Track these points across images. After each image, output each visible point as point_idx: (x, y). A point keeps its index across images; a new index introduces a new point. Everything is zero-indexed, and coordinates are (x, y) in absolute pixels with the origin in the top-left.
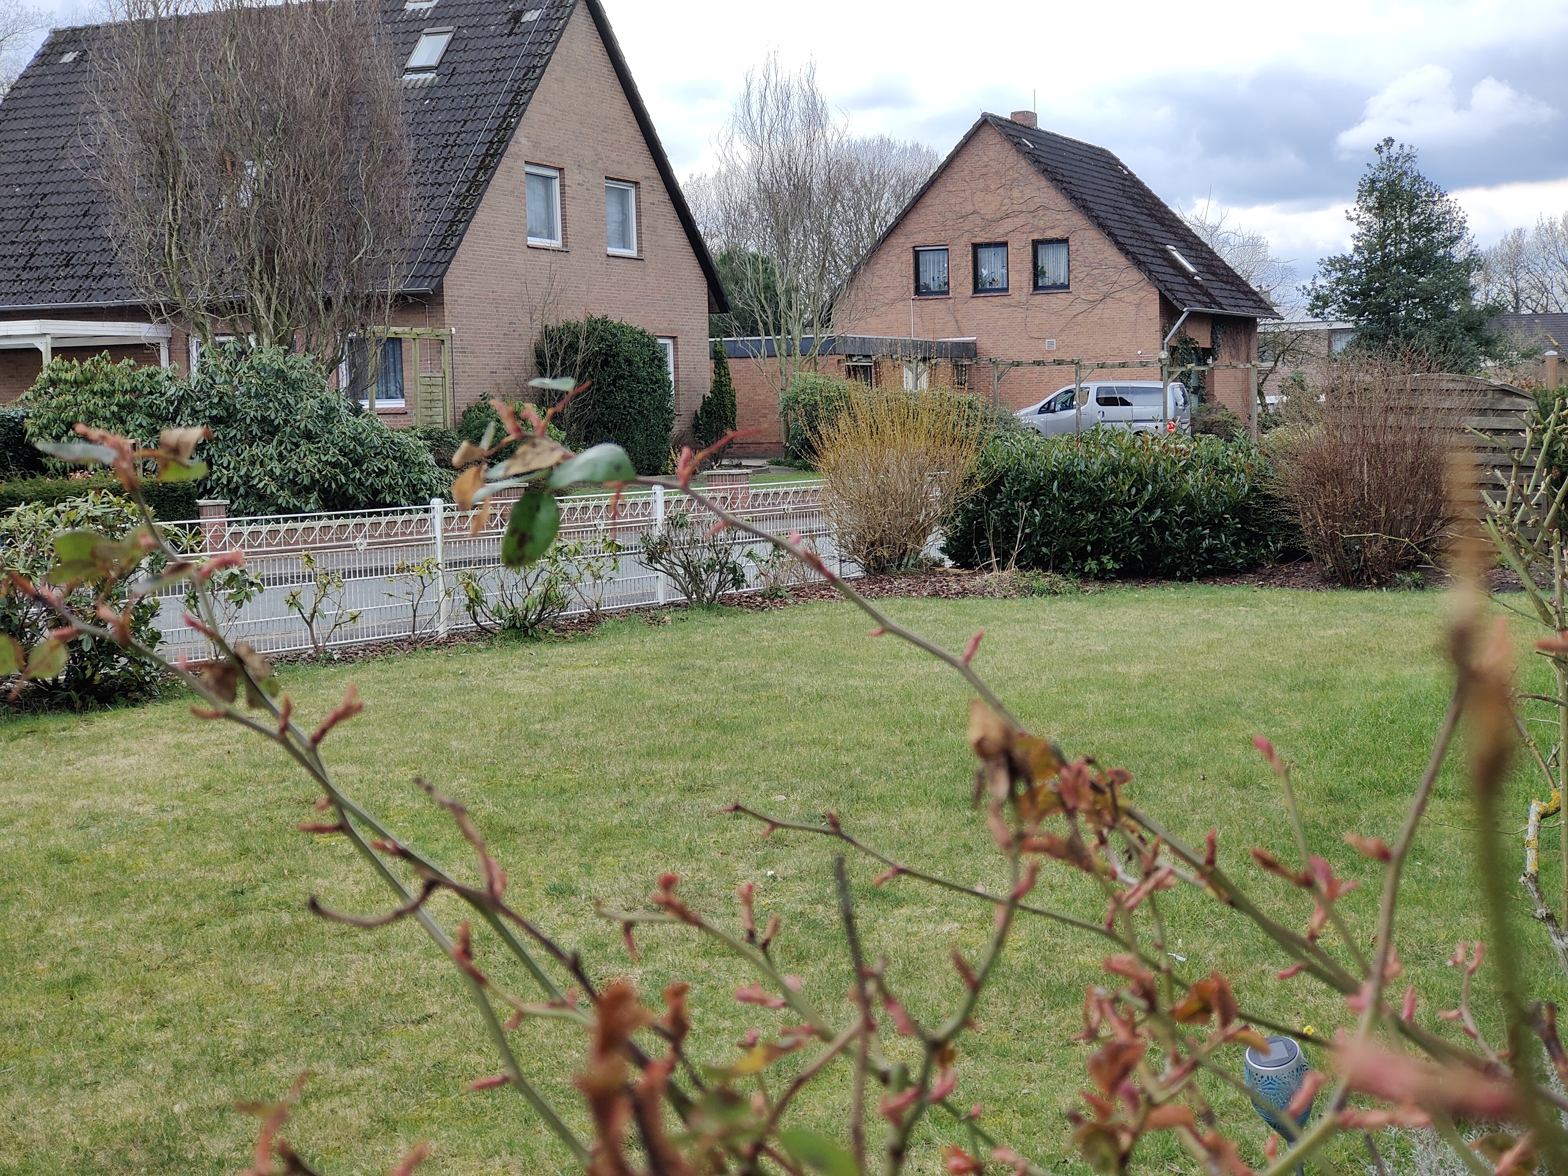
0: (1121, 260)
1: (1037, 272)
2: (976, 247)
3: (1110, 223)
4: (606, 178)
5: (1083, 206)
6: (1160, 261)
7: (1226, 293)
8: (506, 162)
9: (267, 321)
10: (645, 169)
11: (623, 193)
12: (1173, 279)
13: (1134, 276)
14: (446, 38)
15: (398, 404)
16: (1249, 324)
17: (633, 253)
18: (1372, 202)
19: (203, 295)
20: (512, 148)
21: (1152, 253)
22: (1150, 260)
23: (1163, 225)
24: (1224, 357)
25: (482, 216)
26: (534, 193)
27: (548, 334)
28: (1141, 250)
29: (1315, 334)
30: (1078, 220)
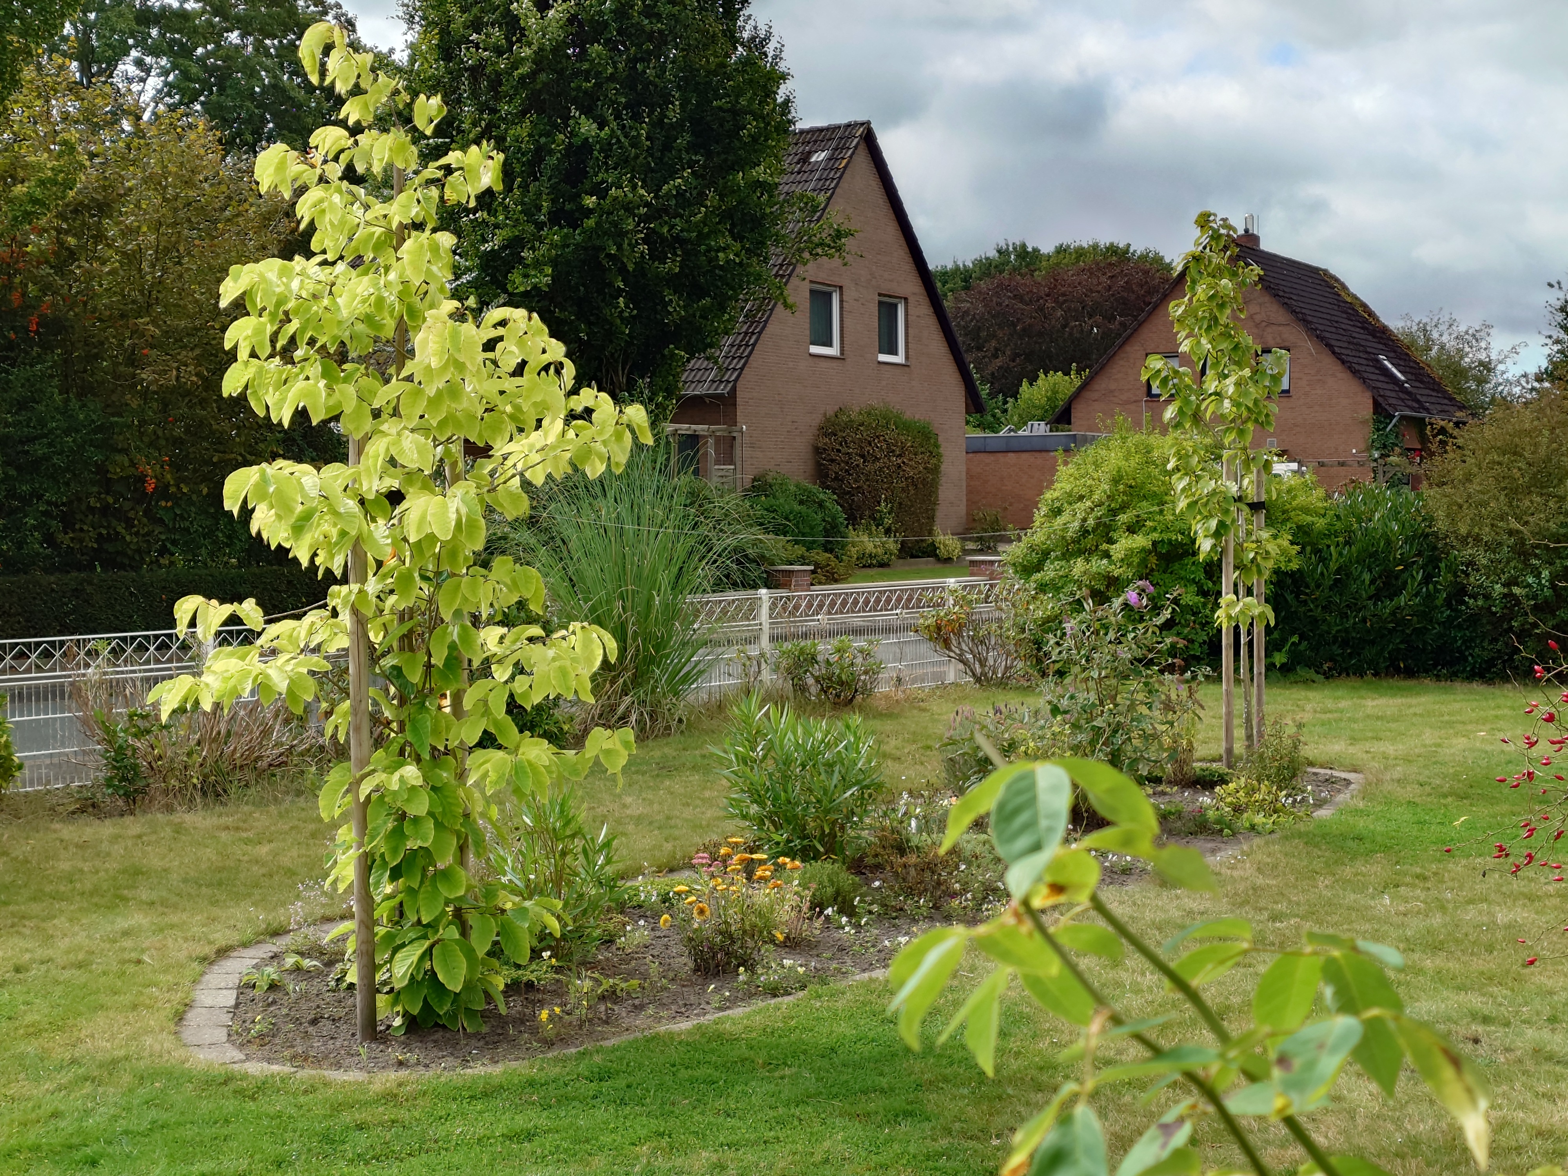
0: (1338, 368)
3: (1327, 335)
4: (880, 295)
5: (1303, 320)
6: (1372, 370)
7: (1433, 400)
8: (793, 282)
10: (913, 286)
11: (893, 307)
12: (1385, 386)
13: (1350, 383)
17: (900, 359)
21: (1364, 362)
22: (1363, 368)
23: (1374, 337)
25: (772, 327)
26: (817, 310)
28: (1355, 360)
30: (1298, 331)
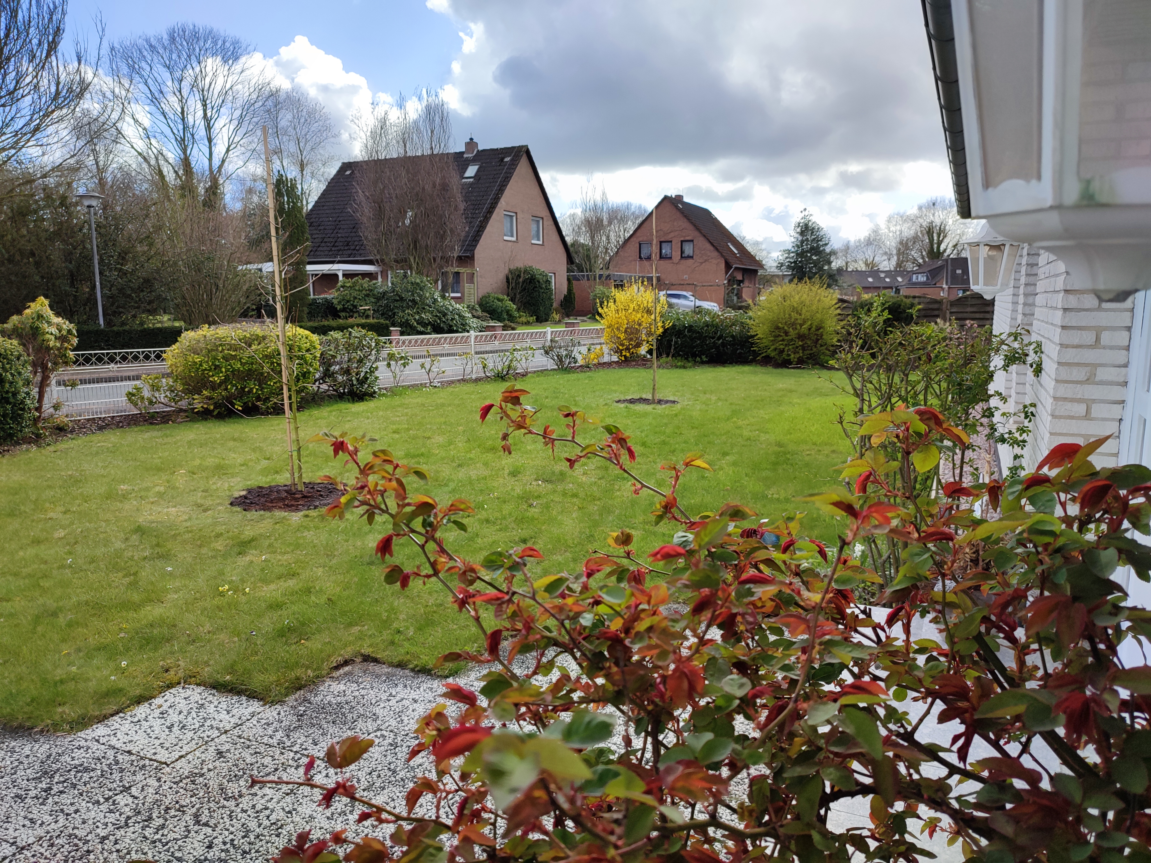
0: (712, 248)
1: (682, 252)
2: (661, 242)
3: (708, 235)
4: (532, 216)
5: (698, 229)
6: (725, 249)
7: (748, 261)
8: (497, 210)
9: (414, 266)
10: (546, 213)
11: (538, 222)
12: (730, 255)
13: (716, 254)
14: (477, 167)
15: (459, 295)
16: (756, 271)
17: (540, 242)
18: (799, 230)
19: (393, 257)
20: (499, 205)
21: (722, 246)
22: (721, 248)
23: (727, 236)
24: (746, 283)
25: (489, 229)
26: (507, 222)
27: (510, 271)
28: (718, 245)
29: (778, 276)
30: (697, 233)
